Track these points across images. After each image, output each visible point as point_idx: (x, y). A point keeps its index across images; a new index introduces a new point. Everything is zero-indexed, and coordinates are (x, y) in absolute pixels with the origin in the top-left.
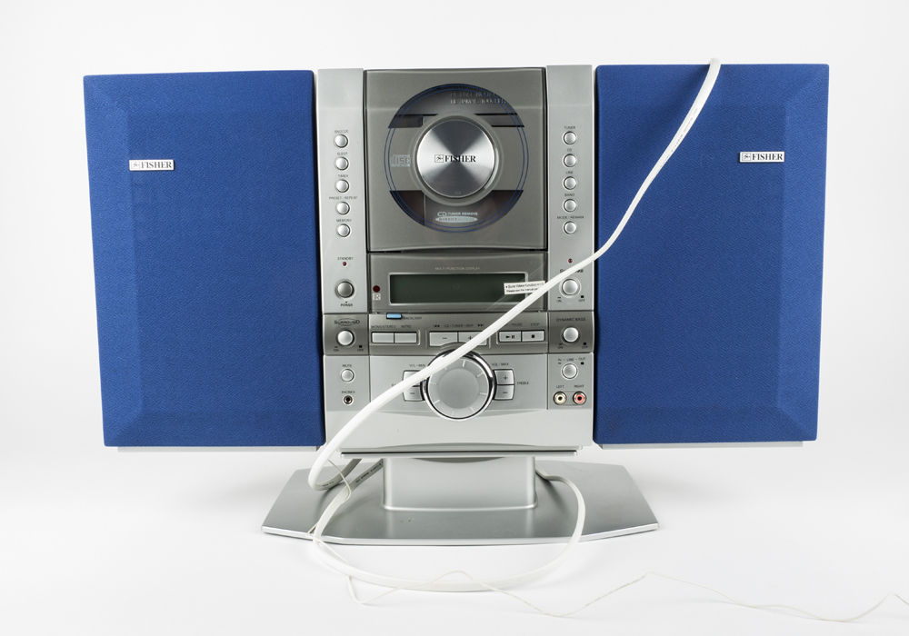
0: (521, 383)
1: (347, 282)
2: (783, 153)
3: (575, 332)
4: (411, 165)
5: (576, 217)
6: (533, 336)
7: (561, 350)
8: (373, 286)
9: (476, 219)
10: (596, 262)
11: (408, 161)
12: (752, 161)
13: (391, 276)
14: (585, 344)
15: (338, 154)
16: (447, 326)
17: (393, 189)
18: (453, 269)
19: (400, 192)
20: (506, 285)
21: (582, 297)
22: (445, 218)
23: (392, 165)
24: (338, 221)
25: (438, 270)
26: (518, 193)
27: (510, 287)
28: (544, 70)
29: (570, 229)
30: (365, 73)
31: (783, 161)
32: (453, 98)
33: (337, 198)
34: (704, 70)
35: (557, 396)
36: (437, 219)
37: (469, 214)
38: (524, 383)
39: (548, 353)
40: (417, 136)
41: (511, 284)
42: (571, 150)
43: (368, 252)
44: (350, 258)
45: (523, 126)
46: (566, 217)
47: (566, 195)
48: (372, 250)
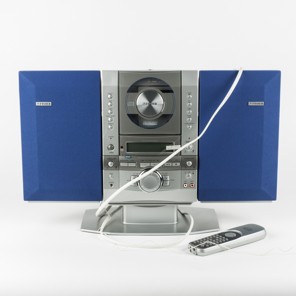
0: (172, 180)
1: (111, 145)
2: (263, 102)
3: (191, 163)
4: (135, 105)
5: (191, 124)
6: (176, 164)
7: (186, 169)
8: (121, 146)
9: (157, 124)
11: (134, 104)
12: (253, 105)
13: (127, 143)
14: (194, 167)
15: (109, 101)
16: (146, 161)
17: (128, 113)
18: (149, 141)
19: (130, 114)
20: (167, 146)
21: (193, 151)
22: (146, 124)
23: (128, 105)
24: (109, 124)
25: (143, 141)
26: (172, 115)
28: (181, 71)
29: (189, 127)
30: (119, 72)
31: (263, 105)
32: (149, 80)
33: (109, 116)
34: (236, 72)
35: (184, 185)
36: (143, 124)
37: (154, 122)
38: (173, 180)
39: (181, 170)
40: (137, 96)
41: (169, 146)
42: (190, 101)
43: (119, 134)
44: (113, 137)
45: (173, 92)
46: (188, 124)
47: (188, 116)
48: (120, 134)
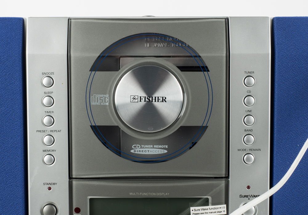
1: (51, 204)
4: (110, 103)
5: (254, 150)
8: (74, 207)
9: (166, 151)
10: (271, 198)
11: (107, 100)
13: (91, 199)
15: (45, 93)
17: (94, 124)
18: (145, 194)
19: (98, 126)
20: (192, 208)
22: (139, 150)
23: (93, 103)
24: (44, 151)
25: (132, 195)
26: (204, 128)
27: (195, 210)
28: (227, 20)
29: (249, 159)
30: (69, 20)
32: (147, 42)
33: (44, 131)
36: (132, 151)
37: (160, 146)
40: (115, 79)
41: (197, 208)
42: (250, 92)
43: (70, 178)
44: (54, 184)
45: (208, 71)
46: (245, 150)
47: (245, 130)
48: (74, 177)
